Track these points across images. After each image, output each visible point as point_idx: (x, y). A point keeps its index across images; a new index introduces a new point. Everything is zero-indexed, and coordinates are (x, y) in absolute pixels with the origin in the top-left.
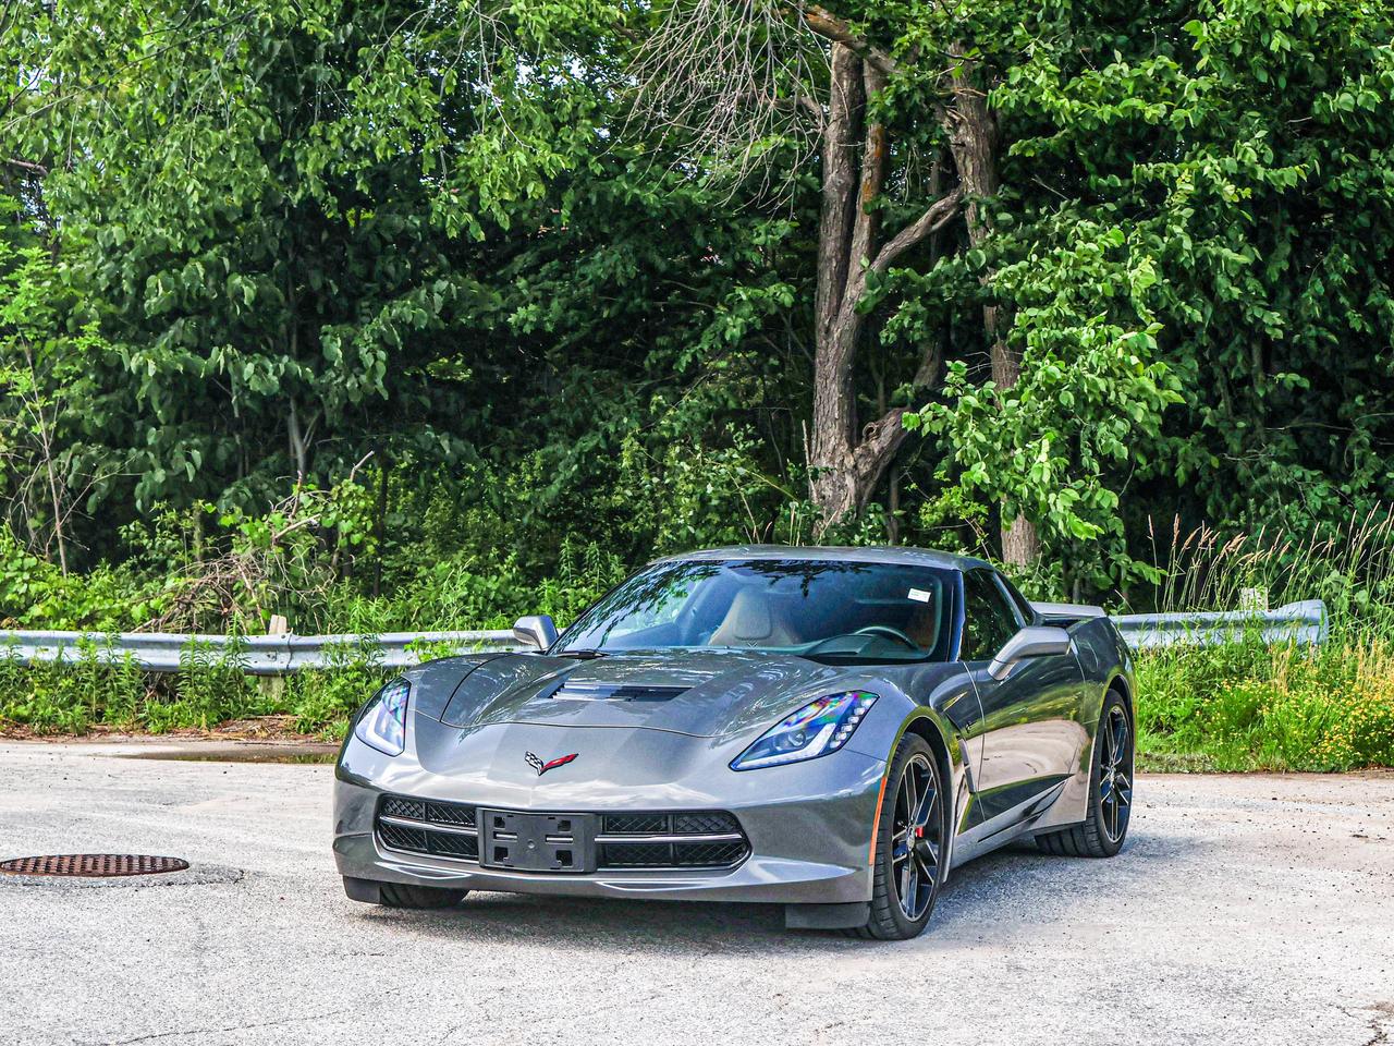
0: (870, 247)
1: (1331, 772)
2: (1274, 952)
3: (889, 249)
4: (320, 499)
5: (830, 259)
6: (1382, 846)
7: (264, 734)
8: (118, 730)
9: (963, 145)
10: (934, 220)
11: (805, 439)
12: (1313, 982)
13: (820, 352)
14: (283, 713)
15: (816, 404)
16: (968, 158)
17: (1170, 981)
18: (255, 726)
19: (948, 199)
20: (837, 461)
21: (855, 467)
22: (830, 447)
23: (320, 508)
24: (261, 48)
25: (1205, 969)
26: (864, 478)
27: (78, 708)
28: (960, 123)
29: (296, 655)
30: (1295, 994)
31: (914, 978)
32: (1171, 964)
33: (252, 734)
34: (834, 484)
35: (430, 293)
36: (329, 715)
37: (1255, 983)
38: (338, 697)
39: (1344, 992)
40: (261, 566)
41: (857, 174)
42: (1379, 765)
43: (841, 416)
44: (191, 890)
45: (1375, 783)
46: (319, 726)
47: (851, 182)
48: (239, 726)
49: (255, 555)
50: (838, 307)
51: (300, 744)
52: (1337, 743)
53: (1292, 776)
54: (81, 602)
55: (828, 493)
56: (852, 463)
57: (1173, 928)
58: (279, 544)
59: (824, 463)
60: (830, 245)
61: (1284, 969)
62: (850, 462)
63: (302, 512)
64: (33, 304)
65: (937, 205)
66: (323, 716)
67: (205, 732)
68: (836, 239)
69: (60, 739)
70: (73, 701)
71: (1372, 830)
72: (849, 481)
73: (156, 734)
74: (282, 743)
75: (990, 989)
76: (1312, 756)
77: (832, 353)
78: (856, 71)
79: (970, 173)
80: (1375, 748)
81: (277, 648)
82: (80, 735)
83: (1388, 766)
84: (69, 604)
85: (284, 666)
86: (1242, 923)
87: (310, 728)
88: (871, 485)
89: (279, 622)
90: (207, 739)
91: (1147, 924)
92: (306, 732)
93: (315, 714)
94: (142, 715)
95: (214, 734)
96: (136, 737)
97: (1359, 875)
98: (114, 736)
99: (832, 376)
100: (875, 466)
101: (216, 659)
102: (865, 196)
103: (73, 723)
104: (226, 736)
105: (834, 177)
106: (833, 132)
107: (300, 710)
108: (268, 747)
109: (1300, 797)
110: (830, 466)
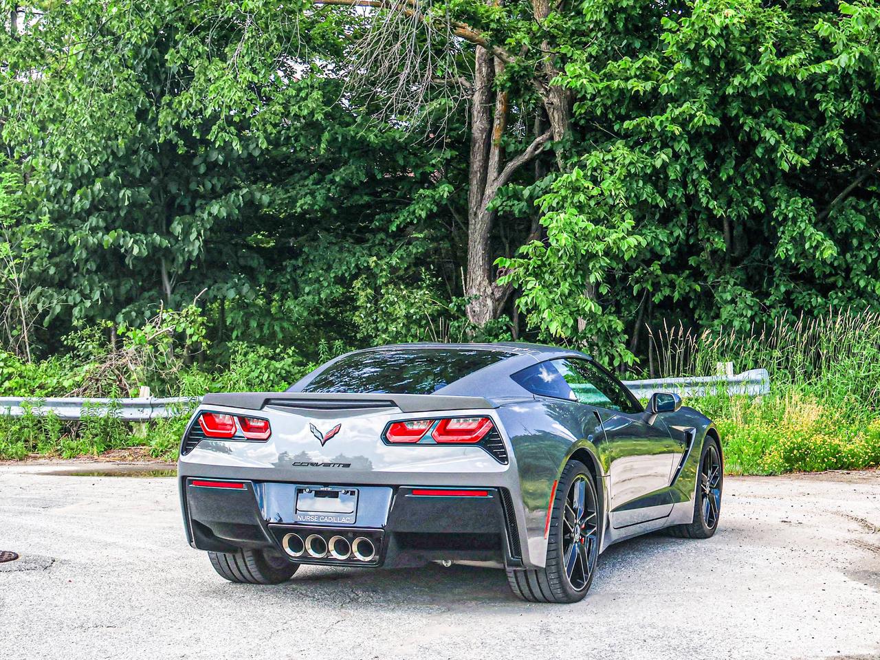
0: (499, 166)
1: (770, 475)
2: (724, 614)
3: (511, 166)
4: (176, 317)
5: (476, 172)
6: (799, 529)
7: (131, 458)
8: (44, 457)
9: (552, 104)
10: (536, 148)
11: (463, 278)
12: (749, 640)
13: (472, 227)
14: (144, 445)
15: (469, 257)
16: (555, 112)
17: (650, 641)
18: (126, 453)
19: (544, 136)
20: (482, 290)
21: (493, 293)
22: (478, 283)
23: (175, 322)
24: (141, 53)
25: (676, 630)
26: (499, 300)
27: (20, 444)
28: (550, 91)
29: (155, 409)
30: (736, 652)
31: (474, 641)
32: (652, 626)
33: (123, 458)
34: (480, 304)
35: (237, 195)
36: (170, 446)
37: (709, 641)
38: (176, 435)
39: (771, 649)
40: (140, 357)
41: (491, 122)
42: (800, 471)
43: (484, 264)
44: (11, 576)
45: (797, 483)
46: (164, 453)
47: (488, 127)
48: (115, 454)
49: (136, 350)
50: (482, 200)
51: (153, 464)
52: (774, 457)
53: (746, 478)
54: (34, 379)
55: (477, 309)
56: (491, 291)
57: (659, 594)
58: (150, 344)
59: (474, 291)
60: (476, 164)
61: (730, 630)
62: (489, 291)
63: (165, 324)
64: (7, 205)
65: (538, 139)
66: (166, 447)
67: (96, 457)
68: (479, 161)
69: (9, 462)
70: (18, 439)
71: (793, 517)
72: (489, 302)
73: (66, 459)
74: (140, 464)
75: (524, 650)
76: (758, 465)
77: (478, 227)
78: (490, 62)
79: (556, 120)
80: (797, 460)
81: (143, 406)
82: (21, 460)
83: (805, 471)
84: (27, 380)
85: (148, 417)
86: (705, 590)
87: (157, 454)
88: (502, 304)
89: (145, 391)
90: (96, 461)
91: (641, 592)
92: (157, 457)
93: (162, 445)
94: (59, 447)
95: (101, 458)
96: (54, 461)
97: (784, 551)
98: (42, 461)
99: (478, 241)
100: (504, 294)
101: (103, 413)
102: (496, 135)
103: (16, 453)
104: (108, 459)
105: (478, 124)
106: (477, 98)
107: (153, 443)
108: (131, 466)
109: (749, 494)
110: (478, 294)
